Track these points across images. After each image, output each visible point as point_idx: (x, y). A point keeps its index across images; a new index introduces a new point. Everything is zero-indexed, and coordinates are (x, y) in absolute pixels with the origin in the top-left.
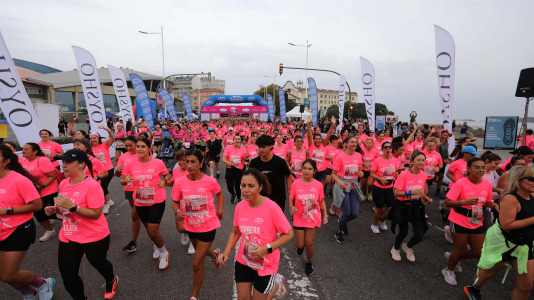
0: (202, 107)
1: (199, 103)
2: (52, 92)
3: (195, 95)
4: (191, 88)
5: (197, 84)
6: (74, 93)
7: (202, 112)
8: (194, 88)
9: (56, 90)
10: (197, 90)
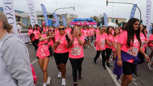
0: (70, 23)
1: (69, 22)
2: (21, 19)
3: (68, 20)
4: (66, 18)
5: (68, 17)
6: (28, 19)
7: (70, 24)
8: (67, 18)
9: (23, 18)
10: (69, 18)
